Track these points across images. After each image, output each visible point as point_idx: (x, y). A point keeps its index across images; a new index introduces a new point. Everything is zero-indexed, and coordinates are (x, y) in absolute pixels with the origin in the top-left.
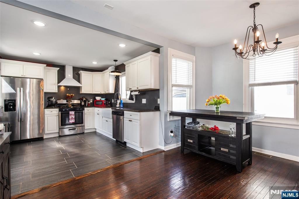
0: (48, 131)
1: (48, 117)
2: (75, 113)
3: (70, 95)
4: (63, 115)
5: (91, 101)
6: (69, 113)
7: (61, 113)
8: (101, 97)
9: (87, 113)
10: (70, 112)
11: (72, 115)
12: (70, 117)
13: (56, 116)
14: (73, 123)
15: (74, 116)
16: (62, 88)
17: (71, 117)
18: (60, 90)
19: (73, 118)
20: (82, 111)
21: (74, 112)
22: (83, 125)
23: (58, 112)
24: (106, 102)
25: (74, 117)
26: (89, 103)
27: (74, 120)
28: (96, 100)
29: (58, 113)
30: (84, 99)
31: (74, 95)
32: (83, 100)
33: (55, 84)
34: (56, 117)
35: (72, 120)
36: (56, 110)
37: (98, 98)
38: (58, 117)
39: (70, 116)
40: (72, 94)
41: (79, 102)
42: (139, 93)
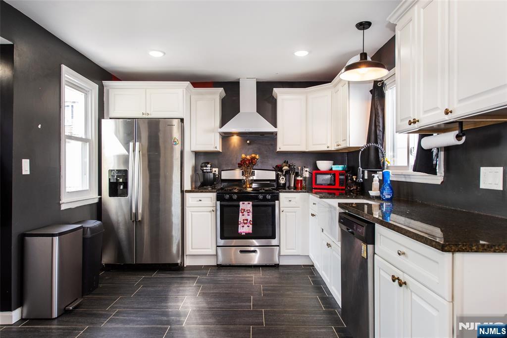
0: (192, 249)
1: (193, 213)
2: (253, 206)
3: (248, 157)
4: (226, 209)
5: (306, 174)
6: (239, 206)
7: (221, 205)
8: (332, 162)
9: (285, 209)
10: (241, 203)
11: (245, 213)
12: (241, 218)
13: (210, 212)
14: (249, 233)
15: (251, 214)
16: (235, 140)
17: (244, 218)
18: (230, 145)
19: (247, 220)
20: (272, 203)
21: (251, 203)
22: (274, 242)
23: (215, 202)
24: (347, 177)
25: (250, 218)
26: (299, 178)
27: (251, 226)
28: (318, 169)
29: (215, 205)
30: (286, 168)
31: (257, 157)
32: (282, 171)
33: (213, 131)
34: (210, 214)
35: (246, 226)
36: (211, 197)
37: (323, 165)
38: (214, 213)
39: (241, 214)
40: (253, 155)
41: (272, 175)
42: (458, 137)
